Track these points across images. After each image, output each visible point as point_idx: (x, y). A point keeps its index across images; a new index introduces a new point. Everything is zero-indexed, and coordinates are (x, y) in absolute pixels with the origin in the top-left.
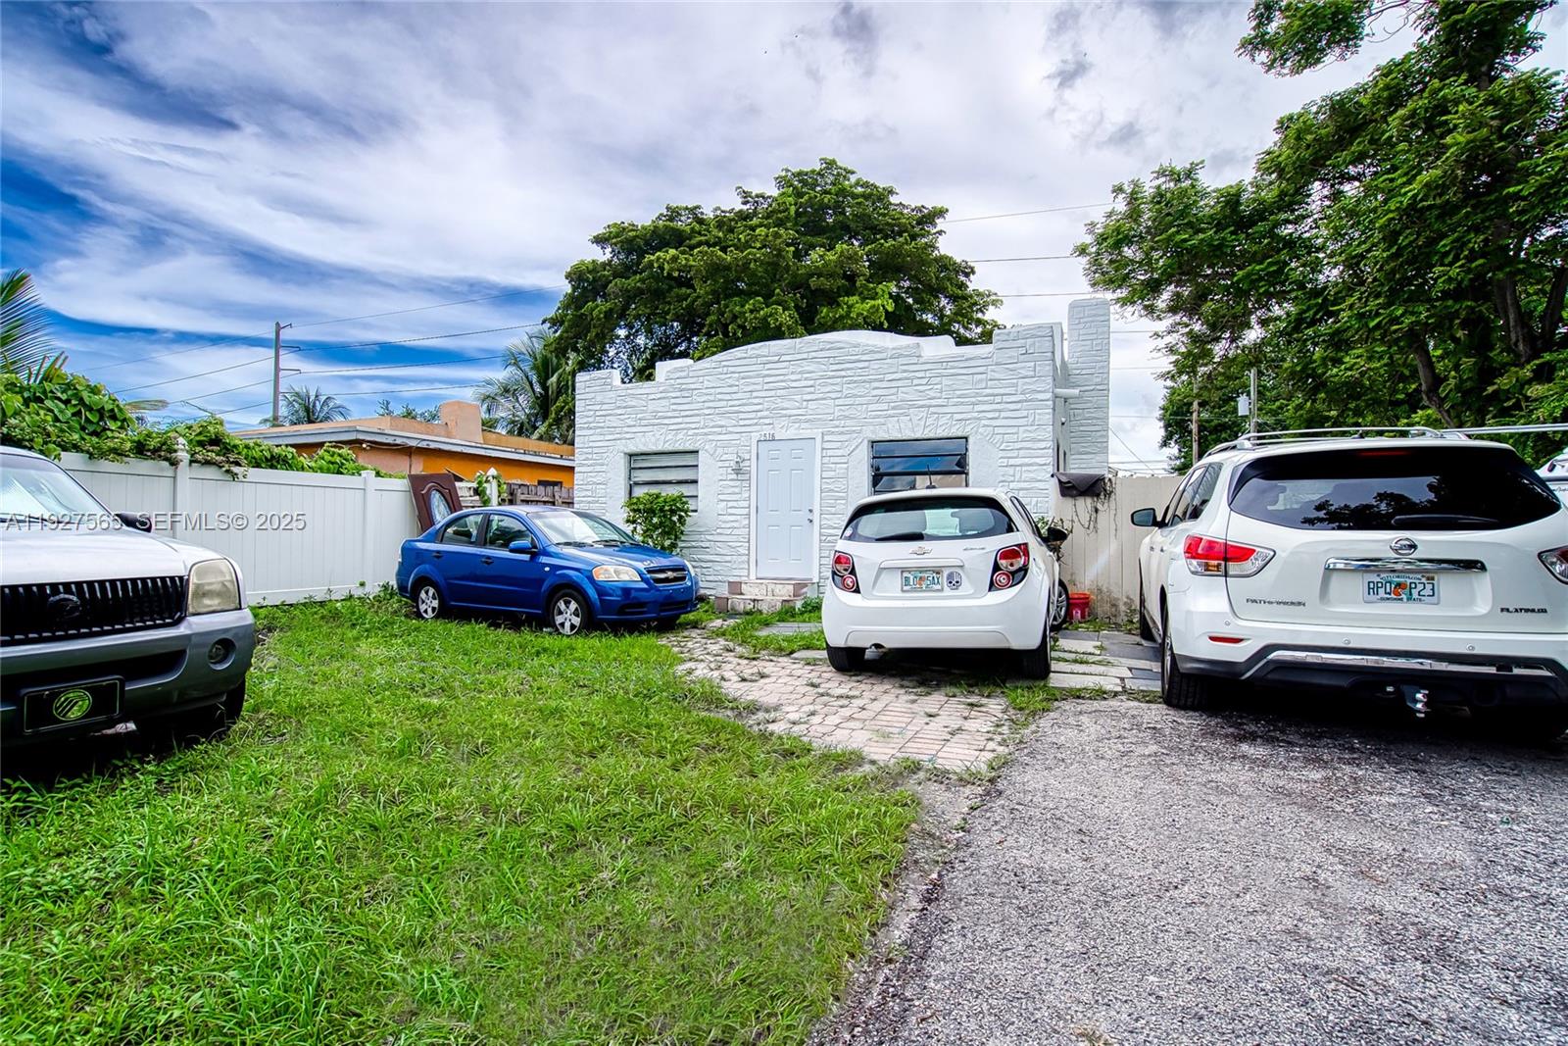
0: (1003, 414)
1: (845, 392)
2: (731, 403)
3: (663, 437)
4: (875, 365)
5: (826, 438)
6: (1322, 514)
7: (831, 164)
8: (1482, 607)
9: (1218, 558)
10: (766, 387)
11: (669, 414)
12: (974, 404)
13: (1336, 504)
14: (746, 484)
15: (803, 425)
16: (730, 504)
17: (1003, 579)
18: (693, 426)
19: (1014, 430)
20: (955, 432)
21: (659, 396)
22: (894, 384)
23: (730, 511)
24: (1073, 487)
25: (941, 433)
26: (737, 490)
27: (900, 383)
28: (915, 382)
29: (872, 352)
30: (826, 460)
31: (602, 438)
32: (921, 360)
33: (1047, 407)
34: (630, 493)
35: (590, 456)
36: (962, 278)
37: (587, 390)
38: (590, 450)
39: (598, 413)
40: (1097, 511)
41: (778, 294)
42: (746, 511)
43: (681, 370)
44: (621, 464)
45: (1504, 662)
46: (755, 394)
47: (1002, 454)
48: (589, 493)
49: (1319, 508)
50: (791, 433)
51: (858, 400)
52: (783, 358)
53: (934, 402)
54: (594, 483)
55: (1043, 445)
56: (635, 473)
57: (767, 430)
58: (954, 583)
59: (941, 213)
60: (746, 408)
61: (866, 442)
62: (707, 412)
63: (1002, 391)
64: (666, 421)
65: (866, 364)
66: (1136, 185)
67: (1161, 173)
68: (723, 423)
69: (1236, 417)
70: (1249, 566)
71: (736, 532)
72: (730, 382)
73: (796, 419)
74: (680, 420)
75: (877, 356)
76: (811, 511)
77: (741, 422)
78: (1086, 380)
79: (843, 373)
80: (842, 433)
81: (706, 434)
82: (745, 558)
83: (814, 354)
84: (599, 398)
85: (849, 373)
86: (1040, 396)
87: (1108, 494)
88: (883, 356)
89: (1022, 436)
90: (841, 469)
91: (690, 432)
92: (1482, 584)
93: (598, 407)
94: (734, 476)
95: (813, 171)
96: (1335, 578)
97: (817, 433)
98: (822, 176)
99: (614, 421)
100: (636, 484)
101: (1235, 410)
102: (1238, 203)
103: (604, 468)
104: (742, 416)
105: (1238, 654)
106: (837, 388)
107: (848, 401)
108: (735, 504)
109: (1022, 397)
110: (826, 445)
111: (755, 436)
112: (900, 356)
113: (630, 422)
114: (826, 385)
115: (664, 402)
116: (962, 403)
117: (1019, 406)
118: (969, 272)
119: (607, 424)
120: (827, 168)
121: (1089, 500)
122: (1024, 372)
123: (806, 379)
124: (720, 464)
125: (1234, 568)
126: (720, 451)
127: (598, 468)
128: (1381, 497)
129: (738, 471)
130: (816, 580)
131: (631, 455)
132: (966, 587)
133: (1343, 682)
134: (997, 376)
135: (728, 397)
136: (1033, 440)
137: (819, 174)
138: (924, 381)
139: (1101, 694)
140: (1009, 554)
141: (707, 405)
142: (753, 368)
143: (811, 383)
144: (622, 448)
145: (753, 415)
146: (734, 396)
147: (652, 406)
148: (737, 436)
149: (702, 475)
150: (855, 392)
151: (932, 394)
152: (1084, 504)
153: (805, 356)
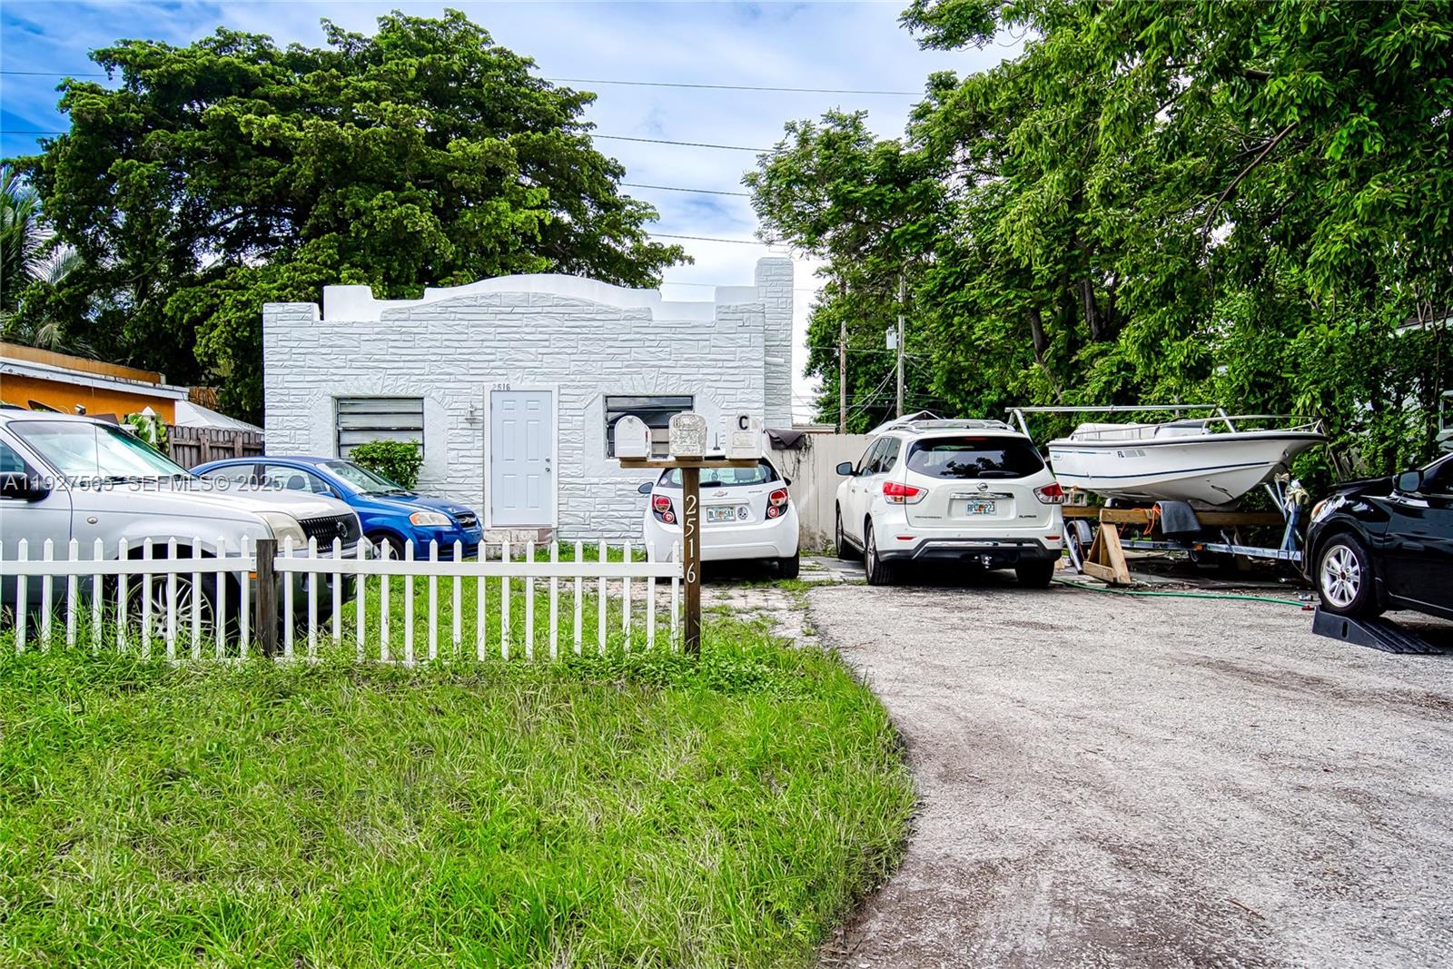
0: (724, 378)
1: (581, 348)
2: (459, 351)
3: (380, 382)
4: (609, 325)
5: (563, 391)
6: (950, 469)
7: (457, 17)
8: (1012, 516)
9: (902, 494)
10: (498, 337)
11: (388, 358)
12: (698, 367)
13: (958, 464)
14: (478, 433)
15: (539, 378)
16: (462, 453)
17: (773, 512)
18: (417, 372)
19: (733, 392)
20: (682, 391)
21: (373, 337)
22: (626, 344)
23: (462, 460)
24: (781, 442)
25: (670, 391)
26: (469, 439)
27: (632, 344)
28: (647, 343)
29: (606, 312)
30: (562, 412)
31: (301, 378)
32: (652, 324)
33: (760, 373)
34: (339, 440)
35: (286, 398)
36: (610, 178)
37: (279, 323)
38: (286, 391)
39: (294, 351)
40: (799, 461)
41: (410, 189)
42: (480, 460)
43: (400, 311)
44: (329, 409)
45: (1020, 541)
46: (486, 344)
47: (723, 412)
48: (287, 439)
49: (949, 466)
50: (527, 385)
51: (593, 357)
52: (516, 310)
53: (664, 363)
54: (293, 428)
55: (756, 405)
56: (345, 419)
57: (502, 381)
58: (742, 515)
59: (588, 98)
60: (478, 358)
61: (601, 397)
62: (434, 358)
63: (723, 357)
64: (384, 365)
65: (600, 323)
66: (807, 126)
67: (830, 118)
68: (450, 371)
69: (884, 349)
70: (915, 498)
71: (470, 480)
72: (459, 329)
73: (532, 372)
74: (401, 364)
75: (611, 316)
76: (548, 460)
77: (472, 372)
78: (773, 335)
79: (578, 330)
80: (578, 387)
81: (432, 381)
82: (480, 507)
83: (549, 309)
84: (296, 334)
85: (584, 330)
86: (755, 364)
87: (808, 448)
88: (615, 317)
89: (740, 397)
90: (577, 421)
91: (414, 378)
92: (1013, 504)
93: (296, 344)
94: (468, 426)
95: (434, 22)
96: (954, 503)
97: (553, 386)
98: (445, 29)
99: (317, 361)
100: (346, 430)
101: (883, 342)
102: (896, 161)
103: (306, 412)
104: (474, 365)
105: (910, 545)
106: (572, 344)
107: (585, 357)
108: (468, 453)
109: (740, 364)
110: (563, 398)
111: (489, 386)
112: (633, 318)
113: (338, 363)
114: (560, 340)
115: (381, 344)
116: (689, 366)
117: (737, 371)
118: (619, 172)
119: (308, 363)
120: (453, 21)
121: (793, 453)
122: (741, 342)
123: (541, 333)
124: (449, 412)
125: (909, 499)
126: (448, 398)
127: (298, 412)
128: (979, 460)
129: (472, 421)
130: (555, 526)
131: (338, 399)
132: (751, 517)
133: (957, 556)
134: (719, 344)
135: (456, 344)
136: (749, 401)
137: (441, 26)
138: (655, 344)
139: (832, 583)
140: (777, 495)
141: (432, 350)
142: (484, 317)
143: (547, 337)
144: (329, 391)
145: (486, 364)
146: (463, 344)
147: (366, 347)
148: (468, 385)
149: (430, 422)
150: (590, 349)
151: (662, 355)
152: (790, 456)
153: (539, 310)
